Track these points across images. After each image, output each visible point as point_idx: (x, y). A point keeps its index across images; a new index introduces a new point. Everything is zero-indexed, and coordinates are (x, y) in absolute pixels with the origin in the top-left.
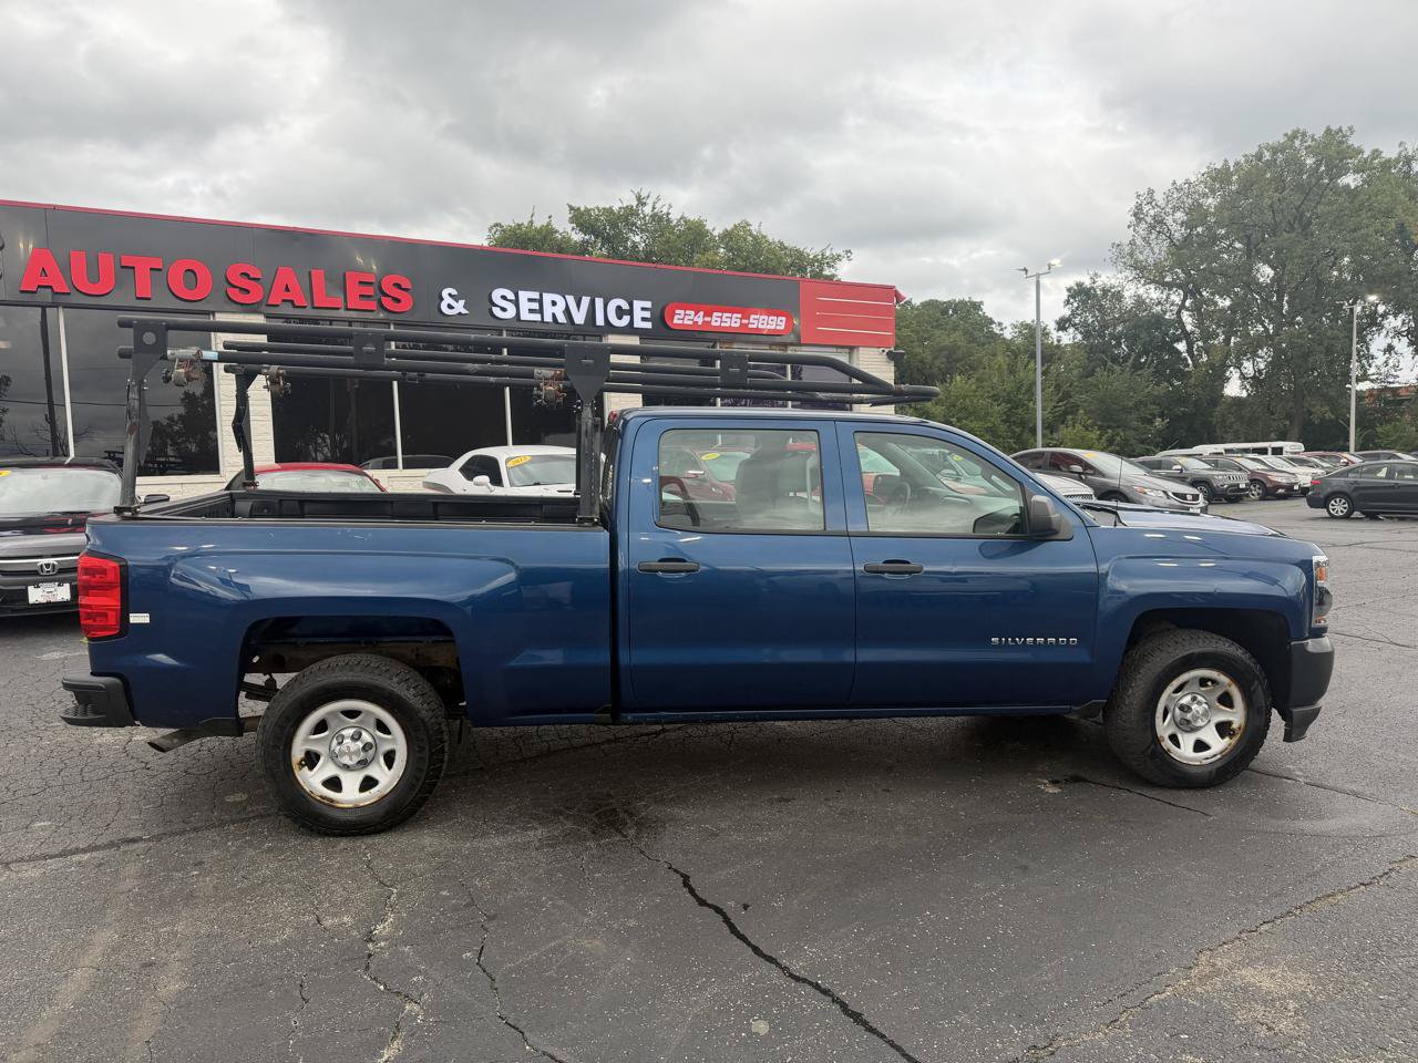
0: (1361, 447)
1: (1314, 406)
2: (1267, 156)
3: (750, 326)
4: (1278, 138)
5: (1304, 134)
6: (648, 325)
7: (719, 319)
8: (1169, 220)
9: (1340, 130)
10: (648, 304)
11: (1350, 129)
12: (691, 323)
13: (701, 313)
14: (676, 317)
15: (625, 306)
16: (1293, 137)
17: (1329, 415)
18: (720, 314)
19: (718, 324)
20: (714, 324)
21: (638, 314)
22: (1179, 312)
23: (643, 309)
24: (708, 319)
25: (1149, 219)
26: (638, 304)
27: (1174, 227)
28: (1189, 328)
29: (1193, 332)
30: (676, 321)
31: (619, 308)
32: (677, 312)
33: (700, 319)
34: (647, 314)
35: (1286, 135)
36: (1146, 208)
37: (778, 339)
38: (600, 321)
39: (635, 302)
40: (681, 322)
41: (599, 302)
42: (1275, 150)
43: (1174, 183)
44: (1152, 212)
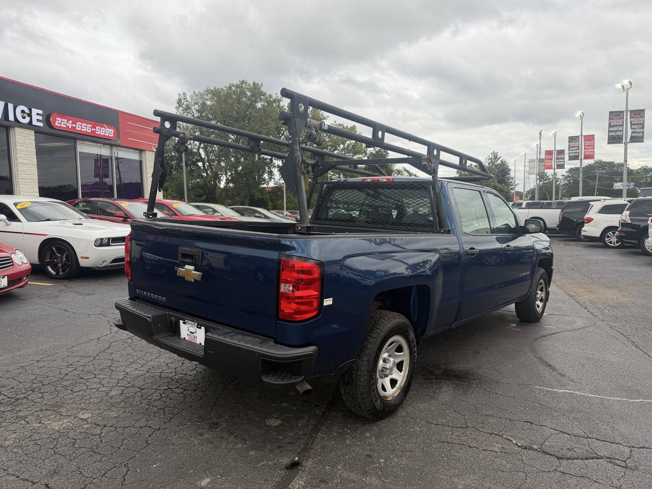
0: (287, 209)
1: (255, 193)
2: (234, 88)
3: (96, 132)
4: (236, 82)
5: (246, 83)
6: (41, 124)
7: (80, 127)
8: (193, 108)
9: (258, 84)
10: (41, 112)
11: (262, 84)
12: (65, 126)
13: (71, 122)
14: (57, 122)
15: (27, 111)
16: (243, 82)
17: (260, 197)
18: (80, 124)
19: (79, 129)
20: (77, 129)
21: (35, 117)
22: (198, 149)
23: (38, 114)
24: (74, 125)
25: (184, 106)
26: (35, 111)
27: (195, 112)
28: (203, 156)
29: (205, 159)
30: (57, 124)
31: (23, 112)
32: (57, 119)
33: (70, 125)
34: (40, 118)
35: (240, 81)
36: (183, 101)
37: (108, 142)
38: (11, 118)
39: (33, 109)
40: (59, 125)
41: (11, 106)
42: (237, 87)
43: (194, 92)
44: (185, 103)
